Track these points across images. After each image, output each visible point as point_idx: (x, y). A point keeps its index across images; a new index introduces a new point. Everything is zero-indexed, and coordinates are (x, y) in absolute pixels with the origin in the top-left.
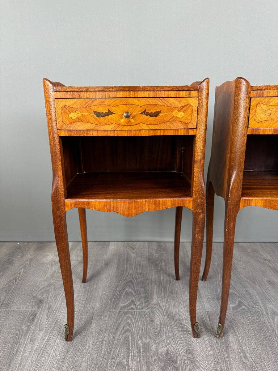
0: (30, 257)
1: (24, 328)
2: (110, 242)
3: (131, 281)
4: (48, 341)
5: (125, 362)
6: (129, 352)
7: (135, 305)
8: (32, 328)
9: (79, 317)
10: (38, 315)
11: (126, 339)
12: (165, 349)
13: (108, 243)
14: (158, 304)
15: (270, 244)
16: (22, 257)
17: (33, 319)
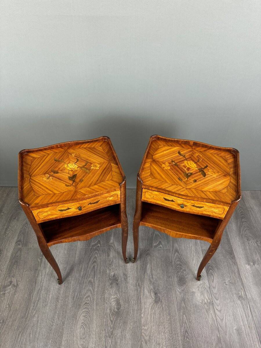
5: (92, 280)
6: (95, 275)
7: (100, 243)
11: (94, 267)
12: (113, 273)
14: (113, 243)
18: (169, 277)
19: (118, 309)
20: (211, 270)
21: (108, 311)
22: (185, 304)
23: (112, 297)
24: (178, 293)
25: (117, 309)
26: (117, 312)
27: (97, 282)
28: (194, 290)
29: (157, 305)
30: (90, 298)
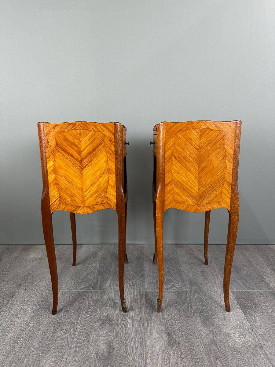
0: (16, 255)
1: (5, 301)
2: (83, 244)
3: (93, 272)
4: (22, 309)
5: (75, 321)
6: (79, 316)
7: (92, 287)
8: (11, 301)
9: (48, 295)
10: (17, 294)
11: (80, 308)
12: (106, 314)
13: (81, 245)
14: (110, 286)
15: (214, 245)
16: (9, 256)
17: (13, 296)
18: (188, 317)
19: (109, 353)
20: (249, 310)
21: (93, 355)
22: (216, 346)
23: (102, 338)
24: (204, 335)
25: (107, 353)
26: (106, 357)
27: (81, 323)
28: (228, 331)
29: (172, 348)
30: (67, 339)
